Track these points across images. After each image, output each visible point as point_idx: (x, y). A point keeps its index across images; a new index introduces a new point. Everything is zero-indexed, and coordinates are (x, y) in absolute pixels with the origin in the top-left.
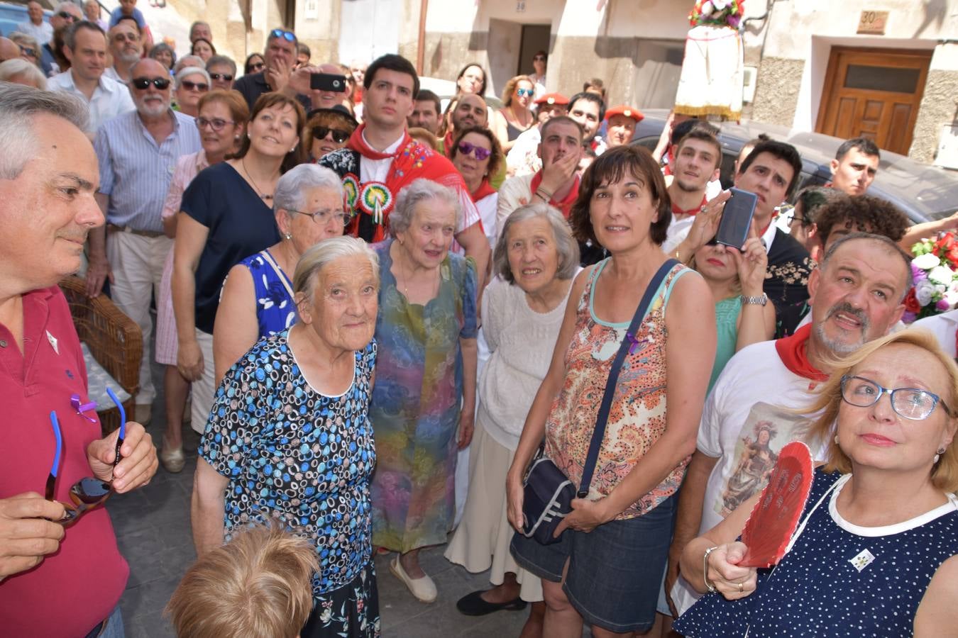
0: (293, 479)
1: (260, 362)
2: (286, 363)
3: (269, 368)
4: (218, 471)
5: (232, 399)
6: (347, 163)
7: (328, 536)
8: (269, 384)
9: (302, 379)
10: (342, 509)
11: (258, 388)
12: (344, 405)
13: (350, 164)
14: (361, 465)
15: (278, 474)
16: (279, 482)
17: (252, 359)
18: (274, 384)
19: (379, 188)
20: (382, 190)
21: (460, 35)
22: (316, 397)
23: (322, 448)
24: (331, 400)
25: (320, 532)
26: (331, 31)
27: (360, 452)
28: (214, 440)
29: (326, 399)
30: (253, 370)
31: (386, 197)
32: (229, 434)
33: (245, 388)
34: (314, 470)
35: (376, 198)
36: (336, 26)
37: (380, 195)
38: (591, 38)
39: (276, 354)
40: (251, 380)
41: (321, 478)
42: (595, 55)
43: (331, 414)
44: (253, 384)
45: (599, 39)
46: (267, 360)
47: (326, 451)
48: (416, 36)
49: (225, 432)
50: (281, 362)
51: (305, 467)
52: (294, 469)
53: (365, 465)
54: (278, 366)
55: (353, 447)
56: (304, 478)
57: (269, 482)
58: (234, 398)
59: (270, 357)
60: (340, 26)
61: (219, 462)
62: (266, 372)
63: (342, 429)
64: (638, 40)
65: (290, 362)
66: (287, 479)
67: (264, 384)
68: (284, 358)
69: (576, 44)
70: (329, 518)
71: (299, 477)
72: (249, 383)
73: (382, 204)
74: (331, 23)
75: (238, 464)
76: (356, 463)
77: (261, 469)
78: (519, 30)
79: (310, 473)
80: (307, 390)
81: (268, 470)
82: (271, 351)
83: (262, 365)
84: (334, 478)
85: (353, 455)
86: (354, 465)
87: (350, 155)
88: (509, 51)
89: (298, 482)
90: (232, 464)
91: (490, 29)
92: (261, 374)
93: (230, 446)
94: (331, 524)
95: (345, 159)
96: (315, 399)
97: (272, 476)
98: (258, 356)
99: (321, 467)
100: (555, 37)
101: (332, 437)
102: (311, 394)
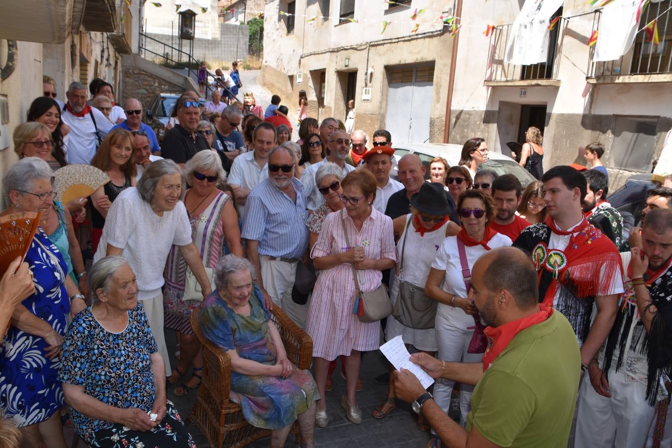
0: (111, 377)
1: (79, 324)
2: (92, 321)
3: (84, 325)
4: (71, 383)
5: (69, 346)
6: (542, 234)
7: (136, 397)
8: (86, 332)
9: (101, 328)
10: (140, 383)
11: (82, 336)
12: (126, 336)
13: (544, 235)
14: (144, 363)
15: (103, 377)
16: (104, 381)
17: (74, 324)
18: (89, 332)
19: (559, 254)
20: (561, 256)
21: (477, 112)
22: (110, 334)
23: (120, 358)
24: (118, 335)
25: (131, 396)
26: (381, 108)
27: (142, 356)
28: (65, 370)
29: (115, 335)
30: (77, 328)
31: (563, 262)
32: (72, 364)
33: (75, 338)
34: (120, 369)
35: (556, 261)
36: (384, 105)
37: (558, 259)
38: (578, 115)
39: (86, 318)
40: (77, 333)
41: (124, 372)
42: (582, 128)
43: (120, 342)
44: (79, 335)
45: (584, 116)
46: (82, 322)
47: (122, 359)
48: (444, 113)
49: (70, 364)
50: (90, 321)
51: (115, 369)
52: (110, 372)
53: (146, 362)
54: (88, 323)
55: (137, 355)
56: (116, 374)
57: (100, 383)
58: (71, 345)
59: (83, 320)
60: (387, 105)
61: (71, 379)
62: (83, 327)
63: (127, 347)
64: (616, 117)
65: (94, 320)
66: (108, 378)
67: (84, 333)
68: (90, 319)
69: (566, 119)
70: (134, 388)
71: (113, 375)
72: (76, 335)
73: (560, 266)
74: (381, 103)
75: (81, 377)
76: (142, 362)
77: (94, 379)
78: (519, 108)
79: (118, 371)
80: (105, 332)
81: (98, 378)
82: (83, 318)
83: (81, 325)
84: (131, 371)
85: (138, 358)
86: (140, 363)
87: (545, 229)
88: (512, 124)
89: (114, 378)
90: (78, 378)
91: (499, 109)
92: (81, 329)
93: (74, 369)
94: (136, 391)
95: (541, 232)
96: (109, 336)
97: (100, 380)
98: (77, 321)
99: (122, 367)
100: (550, 114)
101: (123, 352)
102: (107, 333)
